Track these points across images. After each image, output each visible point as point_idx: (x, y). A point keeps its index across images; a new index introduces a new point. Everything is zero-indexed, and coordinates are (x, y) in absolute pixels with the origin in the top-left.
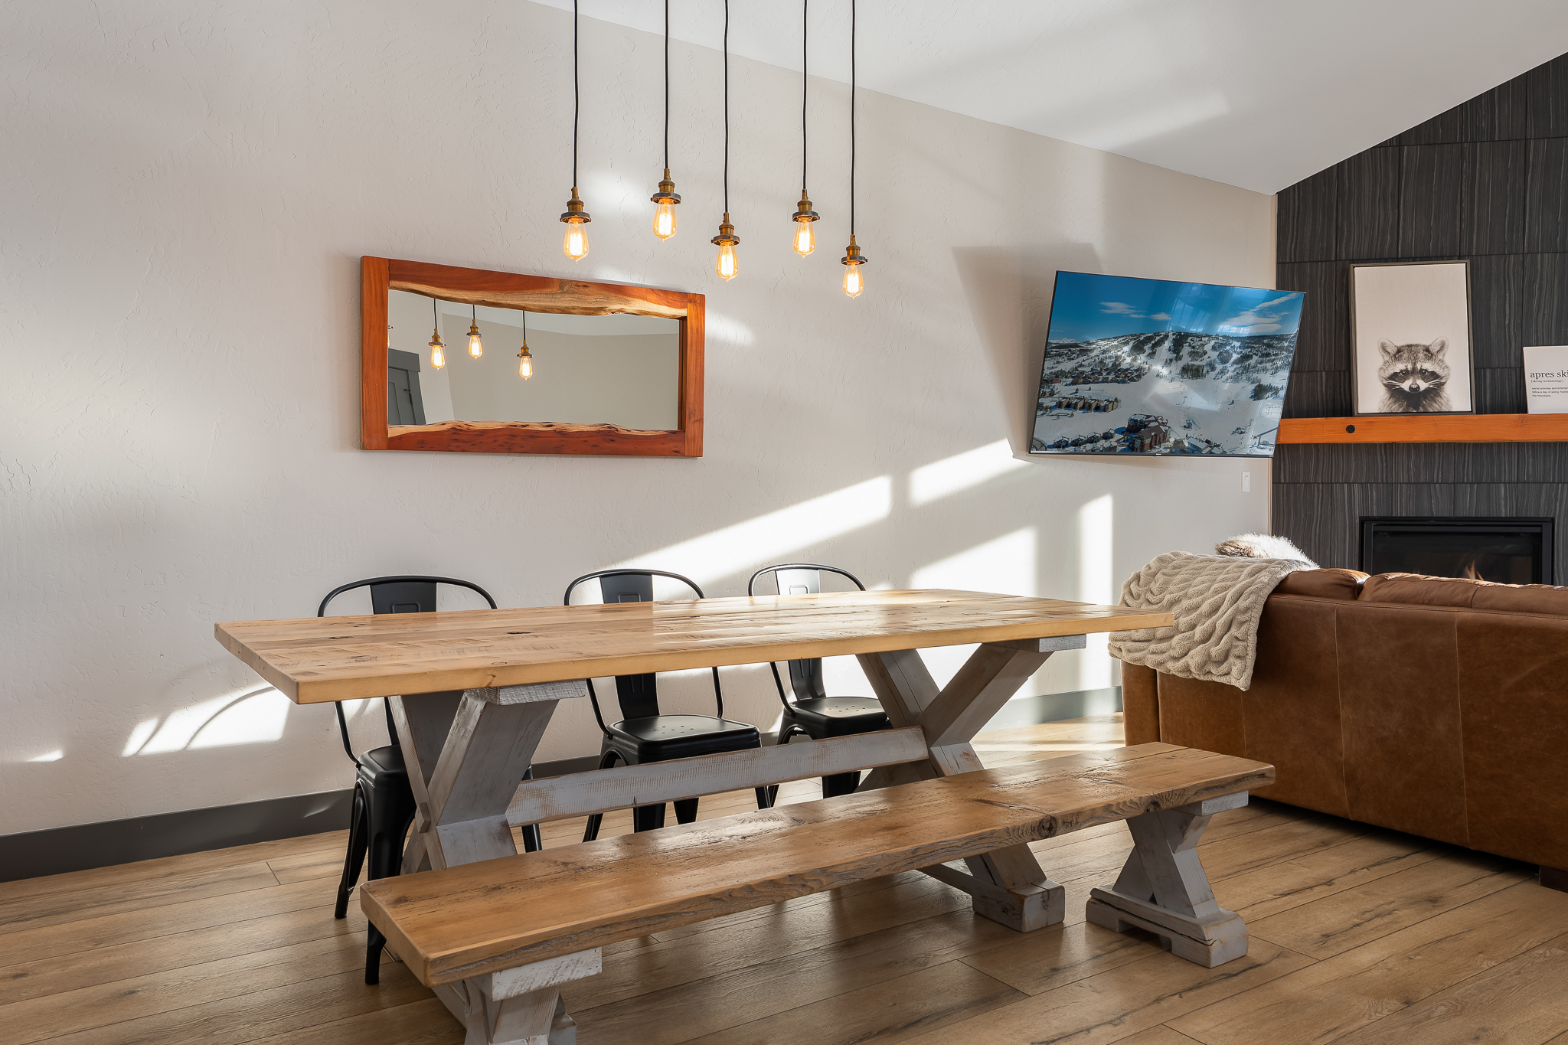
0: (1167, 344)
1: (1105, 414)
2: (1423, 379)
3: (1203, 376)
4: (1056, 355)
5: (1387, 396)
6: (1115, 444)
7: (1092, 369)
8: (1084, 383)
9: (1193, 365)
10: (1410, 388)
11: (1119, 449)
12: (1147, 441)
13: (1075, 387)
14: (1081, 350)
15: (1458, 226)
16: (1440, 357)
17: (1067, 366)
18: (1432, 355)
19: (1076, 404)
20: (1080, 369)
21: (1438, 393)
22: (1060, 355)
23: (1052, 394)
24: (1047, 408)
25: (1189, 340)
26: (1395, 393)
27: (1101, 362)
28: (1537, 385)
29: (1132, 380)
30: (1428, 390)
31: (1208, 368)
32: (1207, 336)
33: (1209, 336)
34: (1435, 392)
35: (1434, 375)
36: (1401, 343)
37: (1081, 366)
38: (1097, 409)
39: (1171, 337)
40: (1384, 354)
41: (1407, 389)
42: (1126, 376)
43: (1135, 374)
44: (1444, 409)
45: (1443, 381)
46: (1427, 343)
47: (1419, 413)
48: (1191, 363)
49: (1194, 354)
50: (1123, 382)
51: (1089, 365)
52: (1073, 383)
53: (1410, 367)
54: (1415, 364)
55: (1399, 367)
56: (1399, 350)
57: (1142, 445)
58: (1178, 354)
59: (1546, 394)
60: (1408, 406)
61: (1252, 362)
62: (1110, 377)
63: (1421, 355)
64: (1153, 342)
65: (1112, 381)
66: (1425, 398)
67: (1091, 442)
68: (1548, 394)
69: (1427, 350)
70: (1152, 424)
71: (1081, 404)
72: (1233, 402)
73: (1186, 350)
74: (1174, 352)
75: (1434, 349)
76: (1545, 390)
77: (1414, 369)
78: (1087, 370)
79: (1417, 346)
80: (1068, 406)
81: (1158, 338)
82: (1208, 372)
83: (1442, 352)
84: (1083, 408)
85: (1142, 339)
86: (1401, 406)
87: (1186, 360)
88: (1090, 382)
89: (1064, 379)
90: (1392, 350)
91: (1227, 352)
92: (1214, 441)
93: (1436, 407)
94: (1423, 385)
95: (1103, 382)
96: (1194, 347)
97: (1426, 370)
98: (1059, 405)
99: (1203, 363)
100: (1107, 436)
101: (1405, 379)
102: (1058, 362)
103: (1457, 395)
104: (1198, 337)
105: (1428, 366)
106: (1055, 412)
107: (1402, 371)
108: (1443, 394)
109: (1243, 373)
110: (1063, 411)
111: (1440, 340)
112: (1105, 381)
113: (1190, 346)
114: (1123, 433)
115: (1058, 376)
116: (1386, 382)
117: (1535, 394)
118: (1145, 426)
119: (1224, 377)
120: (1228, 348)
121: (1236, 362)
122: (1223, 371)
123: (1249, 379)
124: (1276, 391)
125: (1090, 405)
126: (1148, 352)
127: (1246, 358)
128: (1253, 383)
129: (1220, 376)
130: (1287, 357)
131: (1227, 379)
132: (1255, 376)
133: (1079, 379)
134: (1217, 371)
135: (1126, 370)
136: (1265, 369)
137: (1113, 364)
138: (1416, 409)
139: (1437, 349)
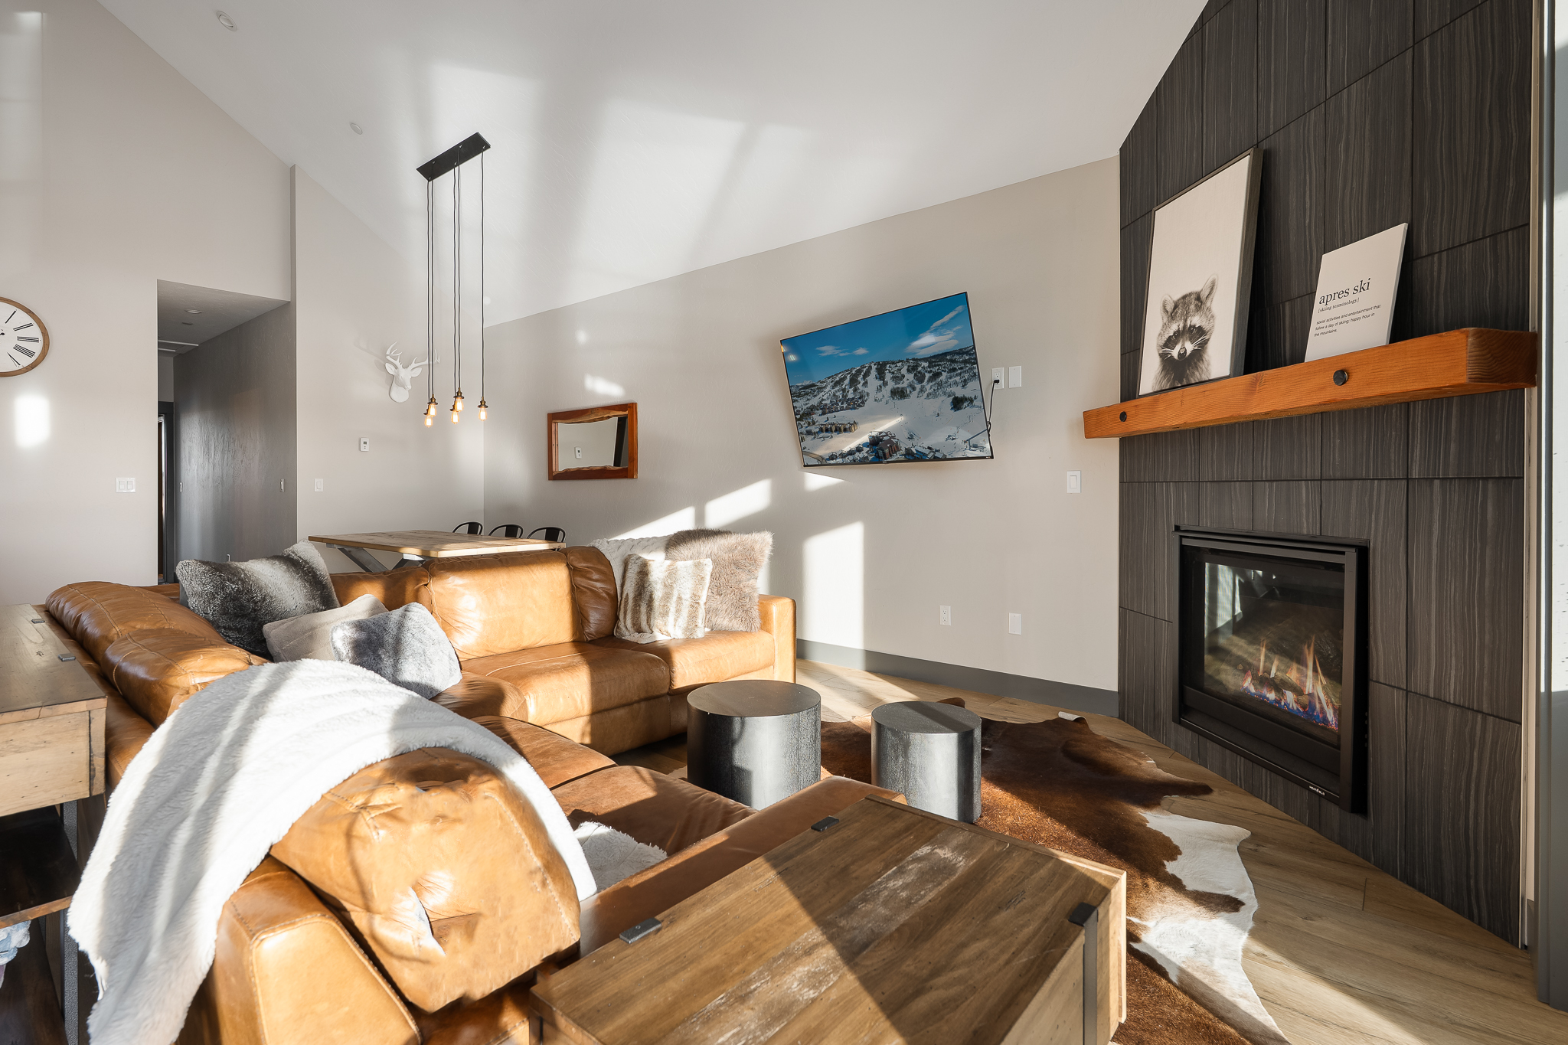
0: (874, 373)
1: (851, 433)
2: (1190, 340)
3: (908, 396)
4: (805, 395)
5: (1160, 369)
6: (866, 455)
7: (831, 402)
8: (830, 412)
9: (898, 388)
10: (1179, 354)
11: (870, 458)
12: (887, 451)
13: (826, 416)
14: (818, 388)
16: (1208, 304)
17: (815, 401)
18: (1202, 302)
19: (831, 428)
20: (823, 402)
21: (1201, 357)
22: (807, 394)
23: (814, 423)
24: (815, 433)
25: (887, 368)
26: (1167, 362)
27: (834, 395)
28: (1326, 315)
29: (859, 406)
30: (1194, 353)
31: (910, 389)
32: (900, 361)
33: (902, 361)
34: (1198, 355)
35: (1201, 331)
37: (823, 400)
38: (845, 430)
39: (874, 367)
40: (1164, 314)
41: (1176, 356)
42: (854, 404)
43: (860, 401)
44: (1205, 378)
45: (1207, 337)
46: (1197, 289)
47: (1183, 387)
48: (896, 386)
49: (895, 378)
50: (855, 408)
51: (828, 399)
52: (824, 413)
53: (1181, 326)
54: (1186, 320)
55: (1173, 328)
56: (1175, 306)
57: (884, 454)
58: (883, 380)
59: (1329, 329)
60: (1174, 379)
61: (944, 376)
62: (845, 405)
63: (1192, 307)
64: (862, 374)
65: (847, 409)
66: (1190, 365)
67: (851, 455)
68: (1333, 328)
69: (1198, 298)
70: (885, 438)
71: (834, 428)
72: (938, 415)
73: (888, 376)
74: (880, 379)
75: (1203, 296)
76: (1331, 322)
77: (1184, 327)
78: (828, 402)
79: (1190, 295)
80: (827, 430)
81: (865, 370)
82: (911, 392)
83: (1211, 297)
84: (836, 431)
85: (854, 372)
86: (1168, 381)
87: (891, 385)
88: (833, 412)
89: (816, 411)
90: (1170, 308)
91: (919, 372)
92: (934, 448)
93: (1198, 376)
94: (1190, 347)
95: (841, 410)
96: (893, 373)
97: (1194, 326)
98: (821, 430)
99: (905, 385)
100: (859, 449)
101: (1176, 344)
102: (808, 400)
103: (1219, 358)
104: (893, 363)
105: (1196, 320)
106: (821, 435)
107: (1174, 333)
108: (1206, 357)
109: (938, 389)
110: (825, 434)
111: (1211, 279)
112: (842, 409)
113: (890, 372)
114: (868, 446)
115: (812, 409)
116: (1161, 352)
117: (1318, 331)
118: (881, 440)
119: (925, 394)
120: (920, 369)
121: (930, 380)
122: (922, 390)
123: (944, 393)
124: (971, 401)
125: (840, 428)
126: (862, 382)
127: (937, 375)
128: (949, 396)
129: (921, 394)
130: (971, 369)
131: (928, 396)
132: (949, 390)
133: (825, 410)
134: (918, 390)
135: (853, 399)
136: (956, 383)
137: (843, 396)
138: (1181, 381)
139: (1207, 294)
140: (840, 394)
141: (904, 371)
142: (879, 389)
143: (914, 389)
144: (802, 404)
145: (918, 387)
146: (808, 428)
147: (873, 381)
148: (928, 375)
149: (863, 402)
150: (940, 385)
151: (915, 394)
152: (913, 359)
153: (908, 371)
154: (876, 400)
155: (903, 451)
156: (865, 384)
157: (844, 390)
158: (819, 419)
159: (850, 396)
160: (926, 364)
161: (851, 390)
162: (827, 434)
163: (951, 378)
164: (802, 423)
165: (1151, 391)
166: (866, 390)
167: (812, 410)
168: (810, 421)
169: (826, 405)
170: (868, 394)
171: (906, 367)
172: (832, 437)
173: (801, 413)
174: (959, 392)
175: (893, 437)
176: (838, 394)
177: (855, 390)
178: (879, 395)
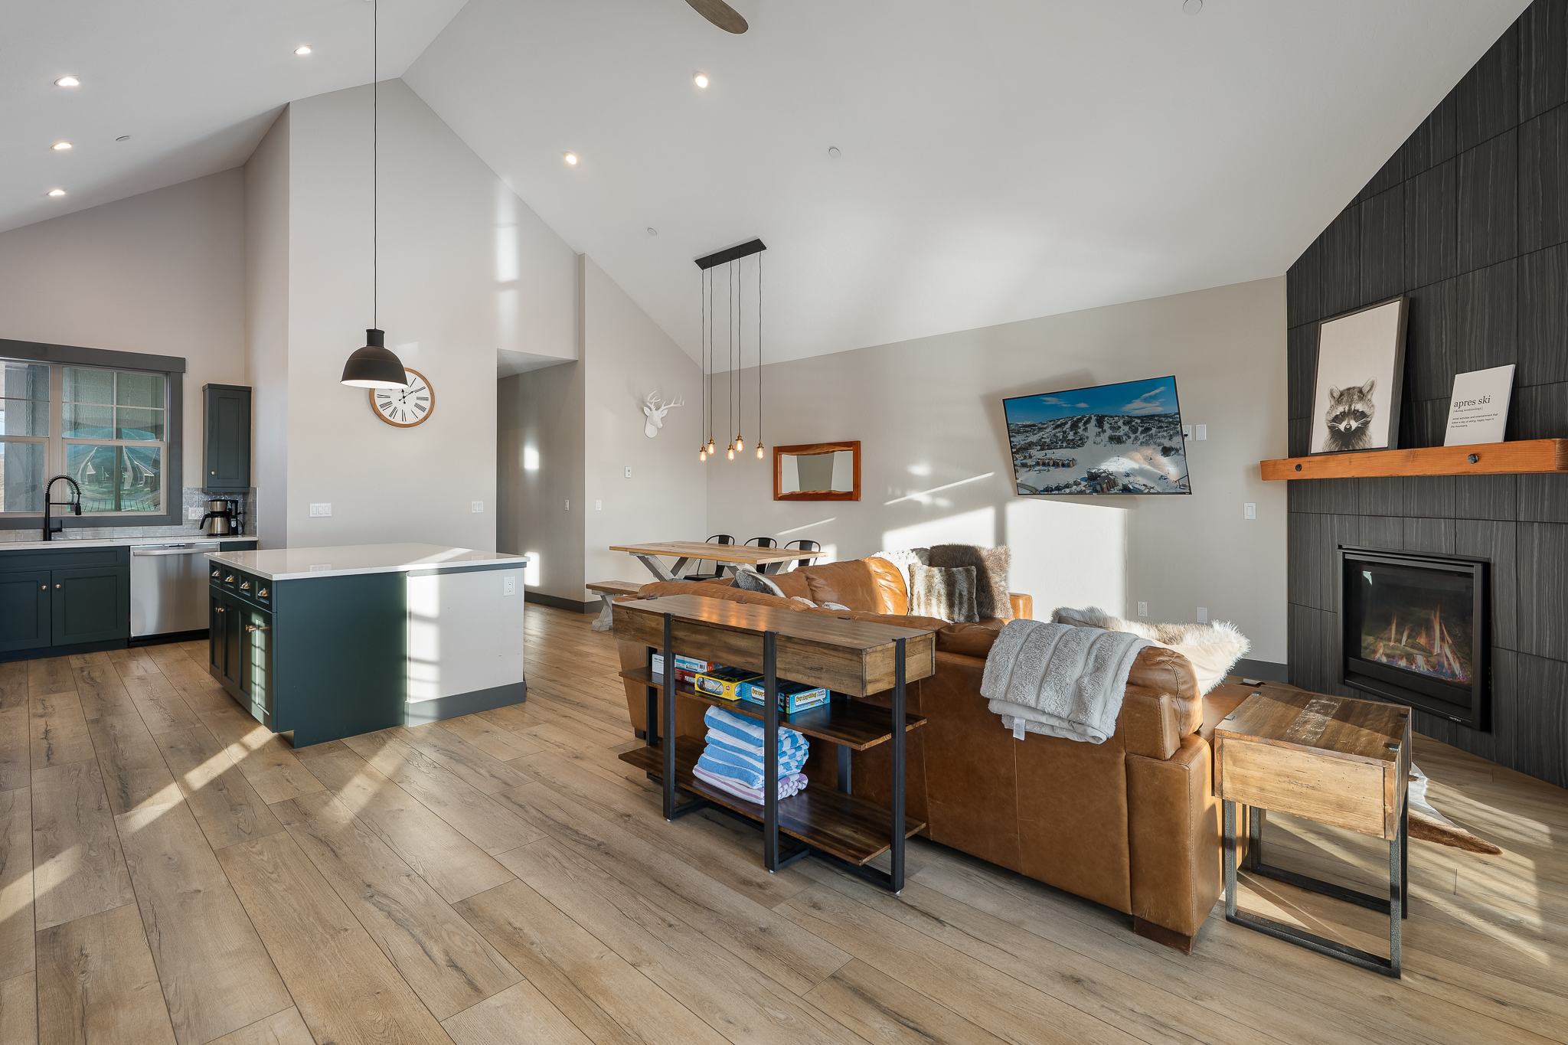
0: (1093, 421)
1: (1069, 469)
2: (1355, 419)
3: (1124, 442)
5: (1329, 437)
7: (1051, 440)
8: (1048, 449)
9: (1115, 435)
10: (1345, 428)
11: (1086, 490)
13: (1044, 452)
15: (1403, 263)
16: (1369, 397)
18: (1364, 395)
19: (1048, 463)
21: (1364, 432)
23: (1030, 457)
24: (1030, 466)
25: (1106, 420)
26: (1335, 433)
27: (1054, 435)
28: (1459, 415)
29: (1079, 446)
30: (1358, 429)
31: (1125, 437)
33: (1118, 416)
34: (1361, 431)
35: (1363, 415)
36: (1343, 388)
38: (1063, 465)
39: (1094, 418)
40: (1331, 399)
41: (1342, 429)
42: (1073, 444)
43: (1080, 442)
44: (1367, 447)
45: (1369, 419)
46: (1361, 385)
47: (1349, 451)
48: (1113, 434)
49: (1112, 428)
50: (1074, 448)
51: (1047, 437)
52: (1042, 449)
53: (1347, 409)
54: (1350, 406)
55: (1340, 409)
56: (1342, 394)
58: (1102, 428)
59: (1463, 424)
60: (1342, 445)
61: (1154, 431)
62: (1065, 445)
63: (1356, 397)
64: (1083, 421)
65: (1066, 447)
66: (1354, 437)
68: (1465, 424)
69: (1360, 391)
71: (1051, 463)
73: (1106, 426)
74: (1099, 427)
75: (1365, 390)
76: (1463, 420)
77: (1350, 410)
78: (1048, 440)
79: (1354, 388)
80: (1044, 464)
81: (1085, 419)
82: (1125, 439)
83: (1371, 392)
84: (1054, 465)
85: (1075, 419)
86: (1337, 446)
87: (1109, 432)
88: (1052, 449)
90: (1336, 395)
91: (1133, 426)
93: (1361, 445)
94: (1354, 425)
96: (1111, 424)
97: (1358, 411)
98: (1038, 464)
99: (1121, 434)
101: (1343, 421)
103: (1379, 432)
104: (1111, 417)
105: (1359, 406)
106: (1037, 467)
107: (1341, 413)
108: (1368, 432)
109: (1150, 439)
110: (1041, 467)
111: (1371, 380)
112: (1061, 447)
113: (1108, 423)
116: (1329, 425)
117: (1453, 425)
119: (1139, 442)
120: (1133, 423)
121: (1142, 432)
122: (1136, 439)
123: (1155, 443)
124: (1177, 450)
125: (1058, 463)
126: (1082, 428)
127: (1147, 429)
128: (1159, 446)
129: (1135, 442)
130: (1175, 428)
131: (1141, 444)
132: (1158, 441)
133: (1043, 446)
134: (1132, 438)
135: (1073, 440)
136: (1163, 437)
137: (1063, 437)
138: (1347, 447)
139: (1368, 390)
140: (1060, 436)
141: (1120, 423)
142: (1098, 434)
143: (1129, 437)
144: (1019, 440)
145: (1133, 436)
146: (1024, 461)
147: (1092, 428)
148: (1140, 429)
149: (1083, 444)
150: (1151, 436)
151: (1130, 441)
152: (1128, 416)
153: (1124, 424)
154: (1094, 443)
155: (1121, 487)
156: (1085, 429)
157: (1064, 432)
158: (1037, 454)
159: (1071, 436)
160: (1139, 421)
161: (1072, 433)
162: (1044, 468)
163: (1159, 432)
164: (1017, 456)
165: (1322, 451)
166: (1086, 434)
167: (1030, 445)
168: (1027, 455)
169: (1045, 442)
170: (1087, 438)
171: (1122, 421)
172: (1049, 471)
173: (1018, 447)
174: (1167, 443)
175: (1111, 474)
176: (1058, 434)
177: (1076, 433)
178: (1098, 439)
